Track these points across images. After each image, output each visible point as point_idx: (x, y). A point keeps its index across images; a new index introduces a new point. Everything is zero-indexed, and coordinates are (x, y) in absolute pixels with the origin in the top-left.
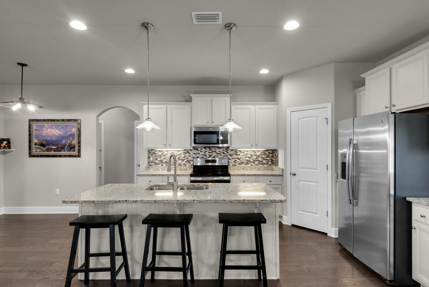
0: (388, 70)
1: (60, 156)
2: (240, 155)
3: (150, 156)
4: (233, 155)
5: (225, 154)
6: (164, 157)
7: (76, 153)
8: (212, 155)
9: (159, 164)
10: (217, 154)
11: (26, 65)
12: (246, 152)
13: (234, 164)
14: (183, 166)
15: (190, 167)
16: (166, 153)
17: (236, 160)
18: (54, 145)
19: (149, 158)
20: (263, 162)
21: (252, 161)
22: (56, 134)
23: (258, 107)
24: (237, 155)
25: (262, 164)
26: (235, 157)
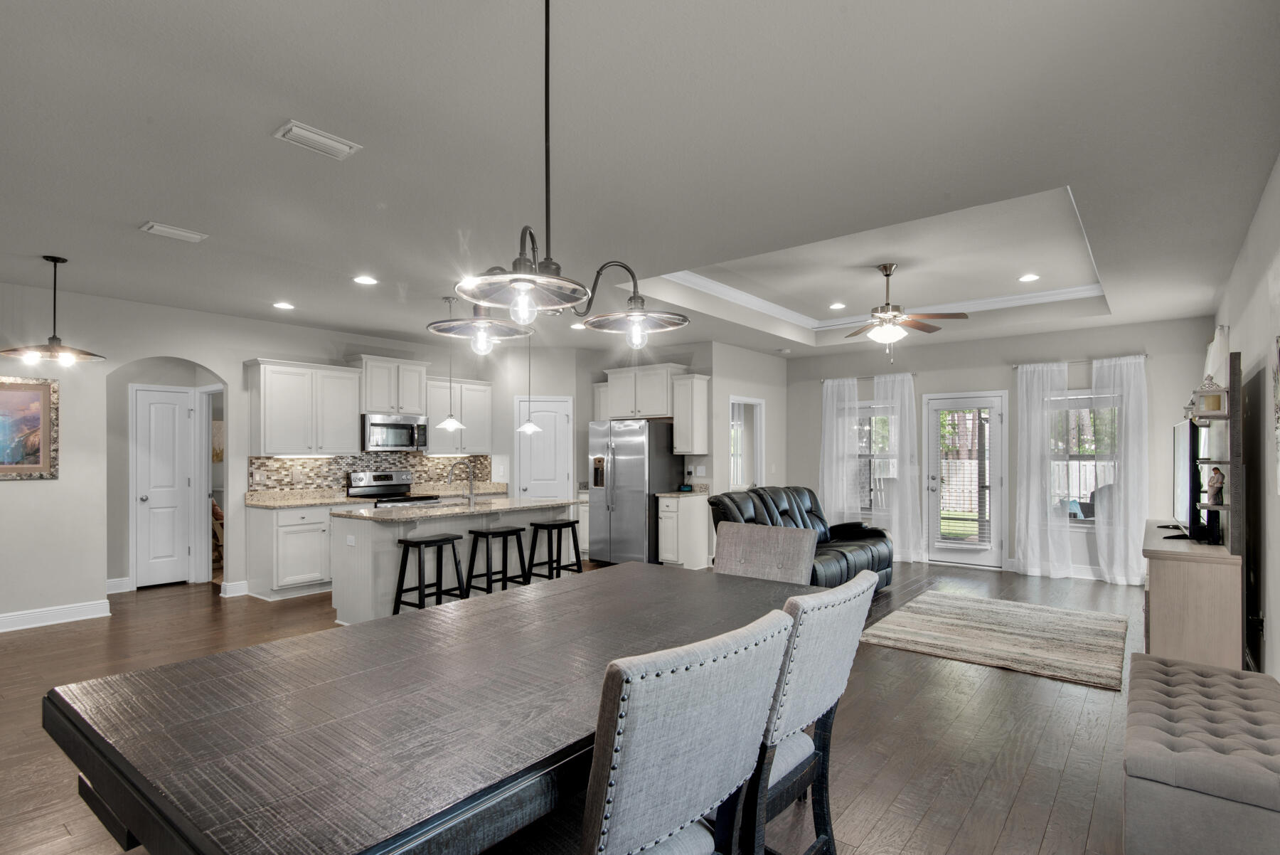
0: (633, 375)
2: (427, 465)
3: (254, 471)
4: (416, 465)
5: (403, 464)
6: (286, 473)
7: (42, 468)
8: (381, 466)
9: (276, 487)
10: (390, 464)
11: (64, 261)
12: (437, 461)
13: (417, 480)
14: (326, 488)
15: (341, 491)
16: (291, 463)
17: (421, 475)
19: (251, 475)
20: (460, 476)
21: (445, 474)
23: (464, 386)
24: (422, 465)
25: (460, 480)
26: (419, 469)
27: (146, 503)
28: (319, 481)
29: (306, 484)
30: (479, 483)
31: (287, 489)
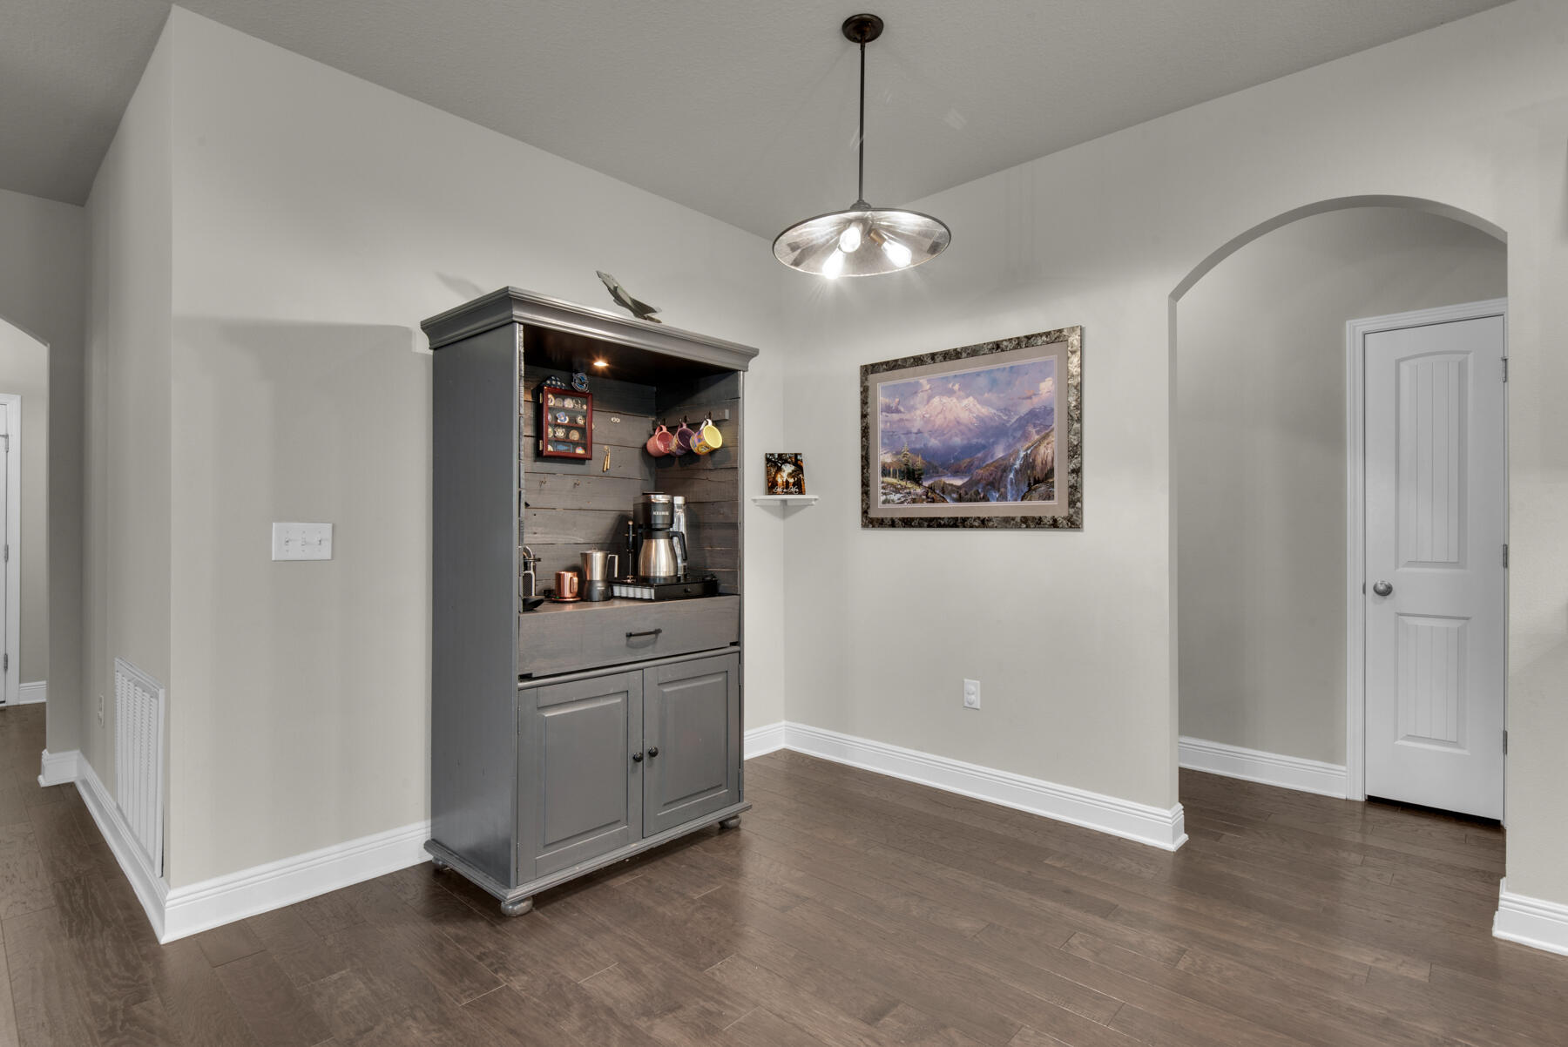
1: (984, 523)
7: (1056, 506)
18: (956, 473)
22: (965, 416)
27: (1388, 601)
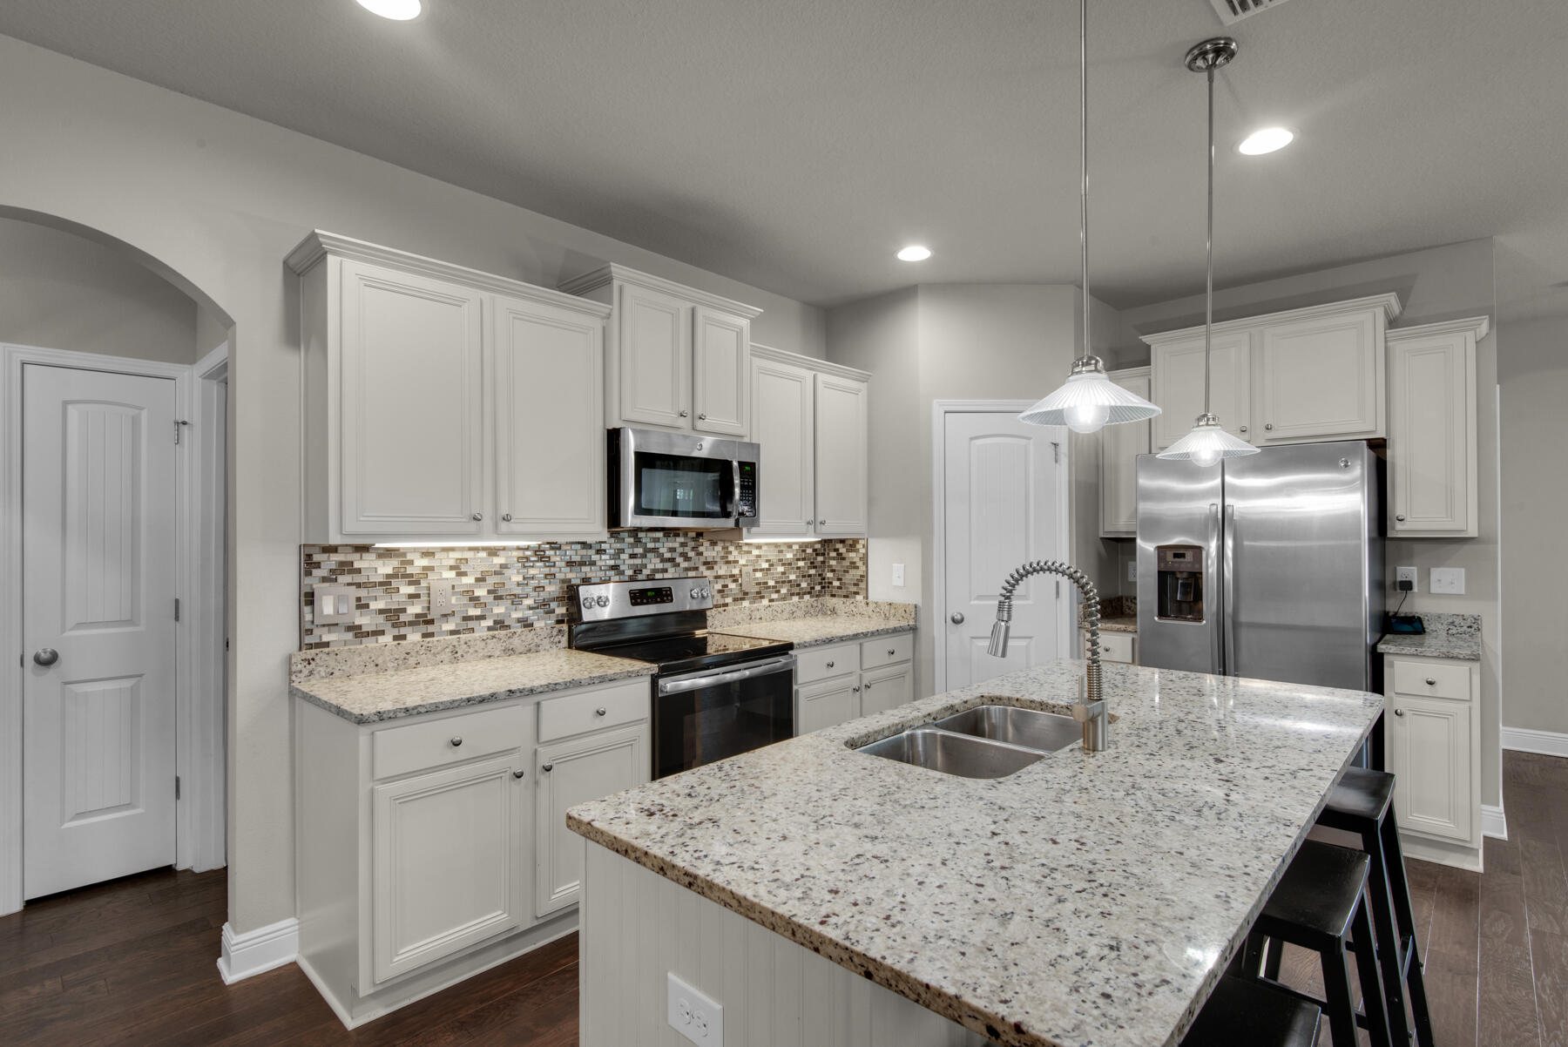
2: (737, 562)
3: (319, 587)
4: (716, 563)
5: (689, 559)
6: (411, 590)
8: (645, 566)
9: (382, 633)
10: (663, 560)
12: (756, 552)
13: (718, 599)
14: (518, 628)
15: (555, 633)
16: (425, 562)
17: (727, 586)
19: (309, 598)
20: (799, 585)
21: (771, 583)
23: (822, 377)
24: (728, 562)
25: (798, 594)
26: (721, 572)
27: (51, 673)
28: (499, 610)
29: (466, 619)
30: (834, 600)
31: (414, 637)
